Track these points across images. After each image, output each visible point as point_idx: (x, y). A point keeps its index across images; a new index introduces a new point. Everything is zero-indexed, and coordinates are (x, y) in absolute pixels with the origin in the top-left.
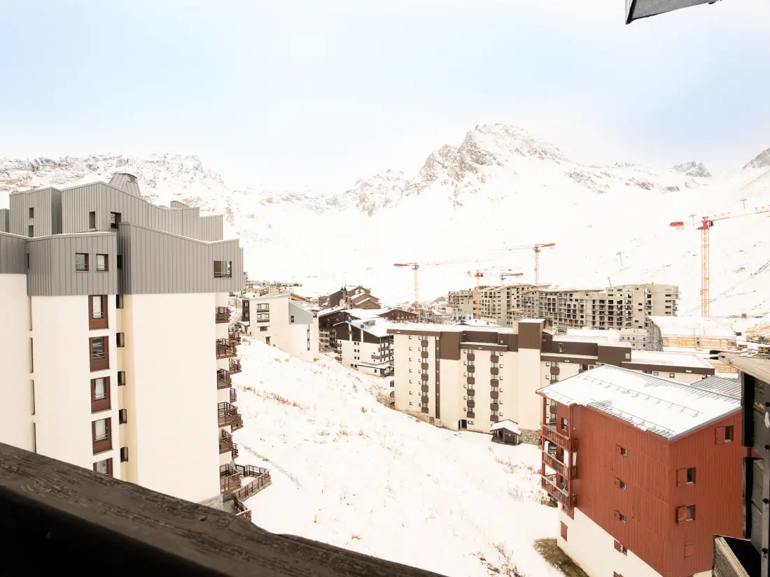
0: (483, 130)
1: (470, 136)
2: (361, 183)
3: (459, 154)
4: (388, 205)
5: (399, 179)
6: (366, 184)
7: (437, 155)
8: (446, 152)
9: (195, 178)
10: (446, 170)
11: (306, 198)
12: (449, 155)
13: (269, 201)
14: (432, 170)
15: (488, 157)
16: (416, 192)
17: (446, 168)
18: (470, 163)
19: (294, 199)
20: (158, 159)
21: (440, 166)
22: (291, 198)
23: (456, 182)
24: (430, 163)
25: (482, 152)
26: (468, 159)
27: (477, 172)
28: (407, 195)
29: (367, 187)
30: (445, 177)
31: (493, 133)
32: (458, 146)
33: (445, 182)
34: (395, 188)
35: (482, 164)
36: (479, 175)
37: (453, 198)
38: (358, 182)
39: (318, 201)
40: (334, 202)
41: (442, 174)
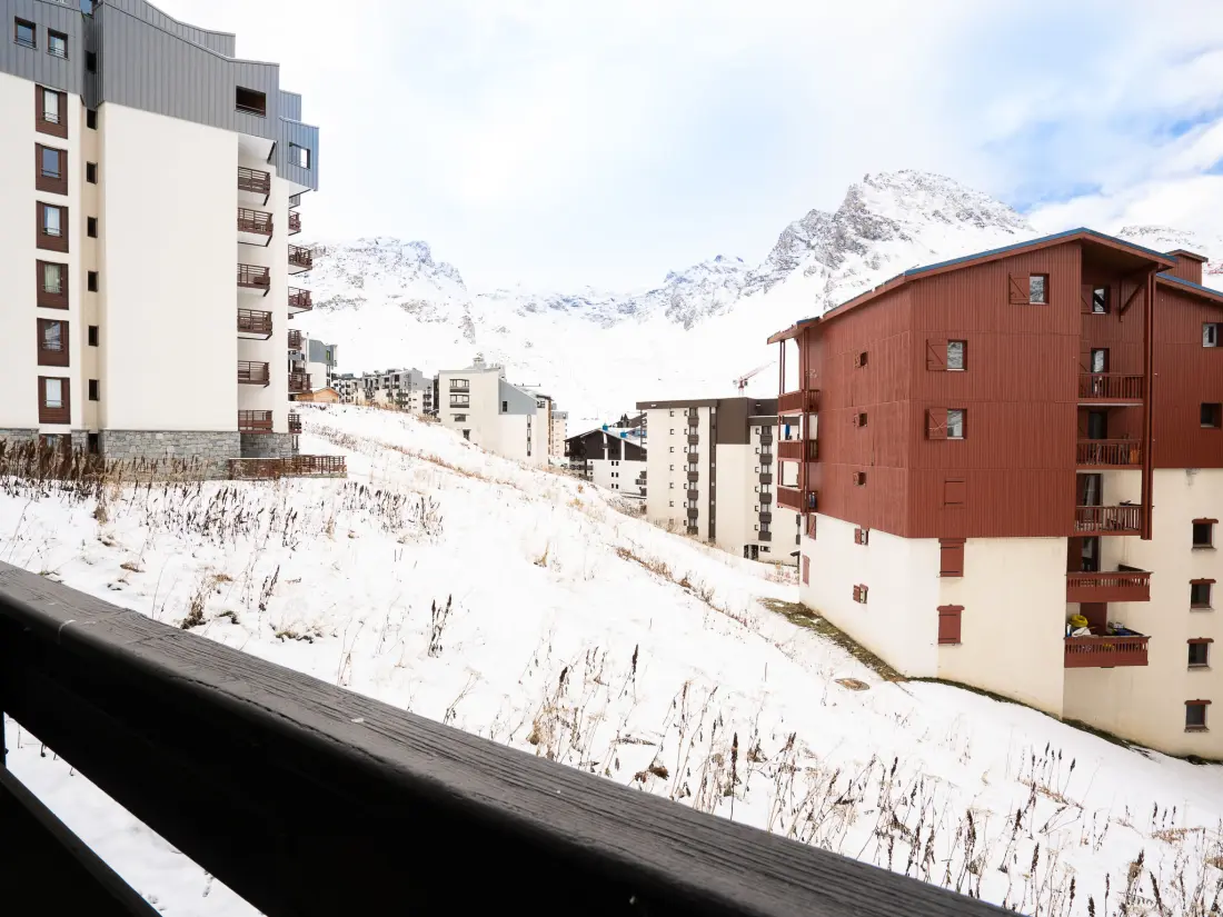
0: (875, 182)
1: (853, 194)
2: (674, 278)
3: (834, 224)
4: (717, 312)
5: (734, 270)
6: (681, 280)
7: (797, 227)
8: (814, 222)
9: (419, 274)
10: (812, 252)
11: (588, 303)
12: (819, 226)
13: (531, 308)
14: (790, 254)
15: (885, 227)
16: (762, 289)
17: (813, 248)
18: (854, 238)
19: (568, 306)
20: (366, 246)
21: (803, 245)
22: (564, 304)
23: (828, 269)
24: (786, 241)
25: (875, 219)
26: (850, 232)
27: (865, 252)
28: (747, 295)
29: (684, 284)
30: (812, 262)
31: (894, 187)
32: (834, 210)
33: (811, 271)
34: (728, 284)
35: (874, 238)
36: (869, 257)
37: (824, 296)
38: (669, 277)
39: (606, 308)
40: (630, 309)
41: (807, 259)
